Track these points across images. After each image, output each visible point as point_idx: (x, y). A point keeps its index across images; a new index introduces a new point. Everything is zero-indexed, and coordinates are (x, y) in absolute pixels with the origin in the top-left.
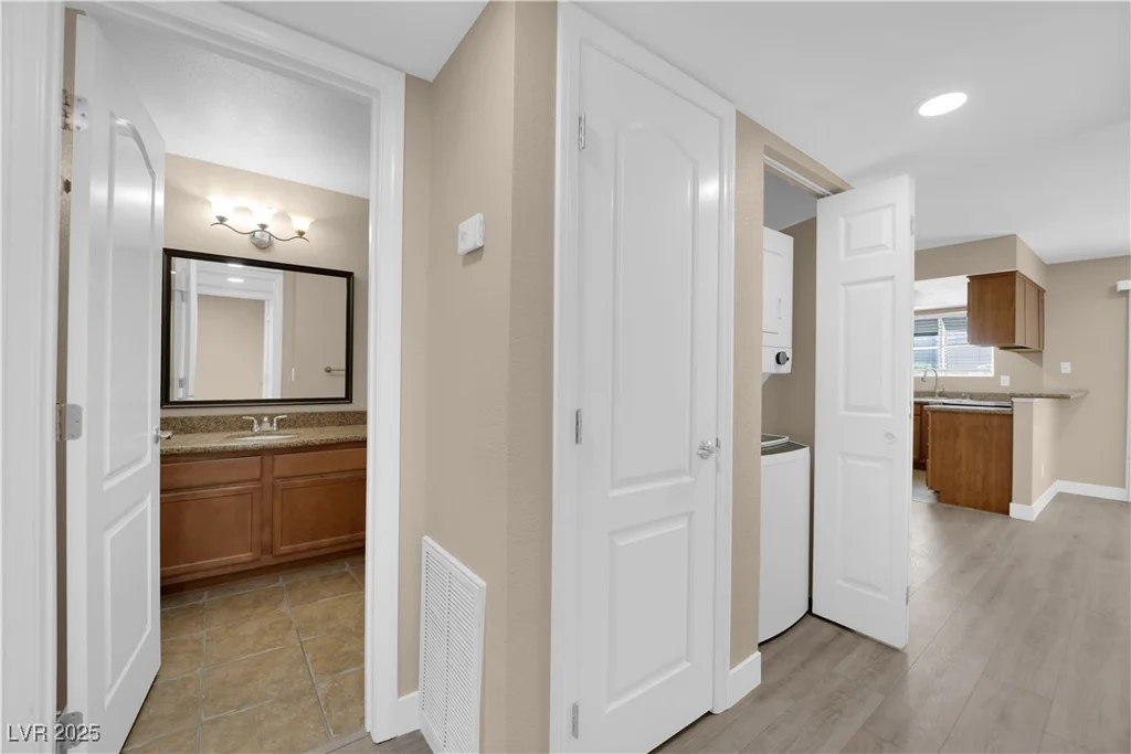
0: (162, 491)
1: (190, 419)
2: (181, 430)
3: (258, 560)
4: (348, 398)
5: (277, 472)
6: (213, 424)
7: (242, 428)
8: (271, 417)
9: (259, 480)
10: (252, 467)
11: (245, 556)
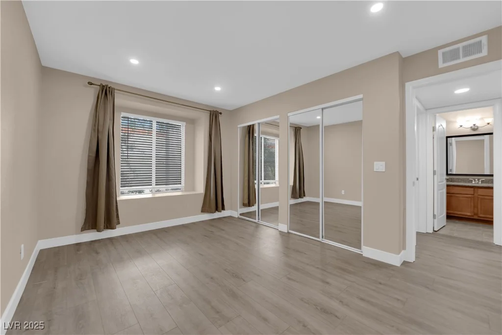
0: (447, 193)
3: (473, 216)
5: (479, 194)
8: (479, 180)
9: (473, 195)
10: (471, 191)
11: (469, 214)
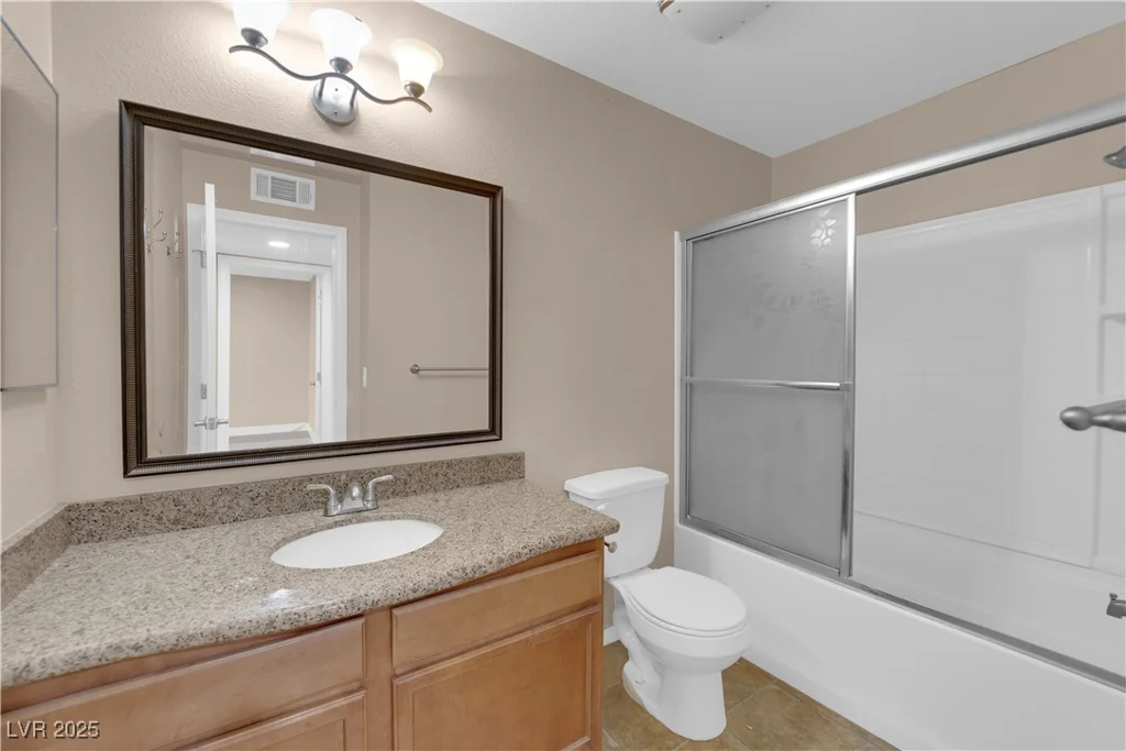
1: (195, 494)
2: (176, 522)
4: (495, 429)
6: (245, 502)
7: (304, 507)
8: (363, 480)
